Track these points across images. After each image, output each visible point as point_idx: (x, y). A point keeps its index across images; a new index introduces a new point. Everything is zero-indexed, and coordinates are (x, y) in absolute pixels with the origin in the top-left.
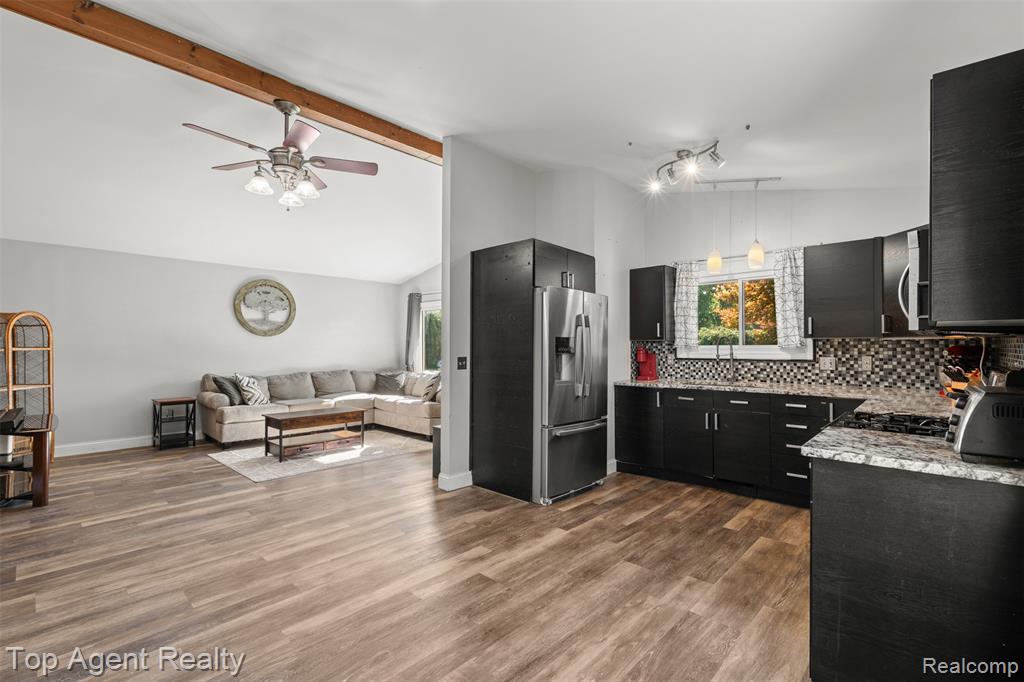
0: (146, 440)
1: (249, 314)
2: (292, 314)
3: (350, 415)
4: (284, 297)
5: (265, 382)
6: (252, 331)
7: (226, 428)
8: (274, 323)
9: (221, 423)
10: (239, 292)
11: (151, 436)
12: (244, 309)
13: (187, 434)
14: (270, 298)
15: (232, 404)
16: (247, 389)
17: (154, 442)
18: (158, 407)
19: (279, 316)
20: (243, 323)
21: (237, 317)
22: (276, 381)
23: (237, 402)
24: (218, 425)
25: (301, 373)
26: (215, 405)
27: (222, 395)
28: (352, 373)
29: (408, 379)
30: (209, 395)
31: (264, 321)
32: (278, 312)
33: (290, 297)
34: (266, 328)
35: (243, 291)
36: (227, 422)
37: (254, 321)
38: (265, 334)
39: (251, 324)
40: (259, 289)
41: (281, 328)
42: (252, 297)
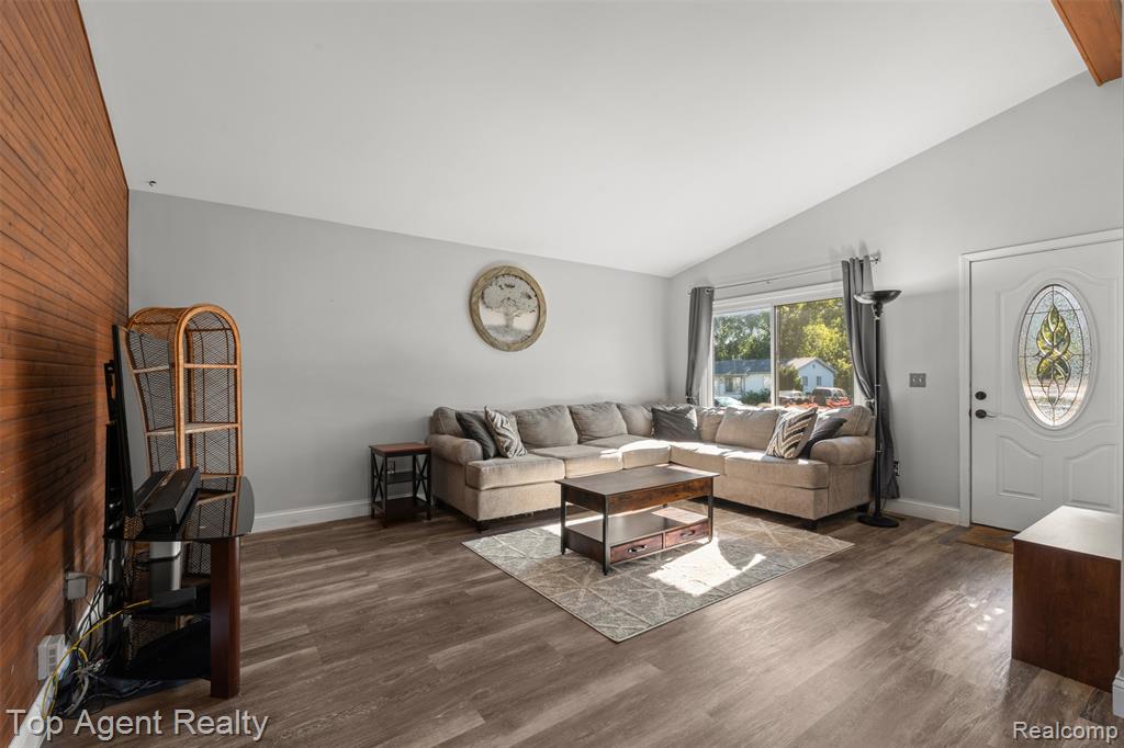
0: (359, 507)
1: (491, 318)
2: (542, 320)
3: (696, 484)
4: (532, 294)
5: (514, 419)
6: (493, 344)
7: (484, 496)
8: (520, 332)
9: (476, 488)
10: (475, 285)
11: (367, 501)
12: (483, 311)
13: (415, 498)
14: (515, 294)
15: (486, 457)
16: (502, 431)
17: (373, 510)
18: (379, 459)
19: (524, 322)
20: (481, 331)
21: (473, 321)
22: (528, 418)
23: (492, 455)
24: (469, 491)
25: (556, 407)
26: (464, 458)
27: (472, 442)
28: (618, 406)
29: (700, 416)
30: (449, 441)
31: (508, 328)
32: (524, 315)
33: (538, 292)
34: (509, 339)
35: (482, 282)
36: (483, 488)
37: (496, 328)
38: (509, 348)
39: (491, 333)
40: (502, 281)
41: (528, 340)
42: (493, 292)
